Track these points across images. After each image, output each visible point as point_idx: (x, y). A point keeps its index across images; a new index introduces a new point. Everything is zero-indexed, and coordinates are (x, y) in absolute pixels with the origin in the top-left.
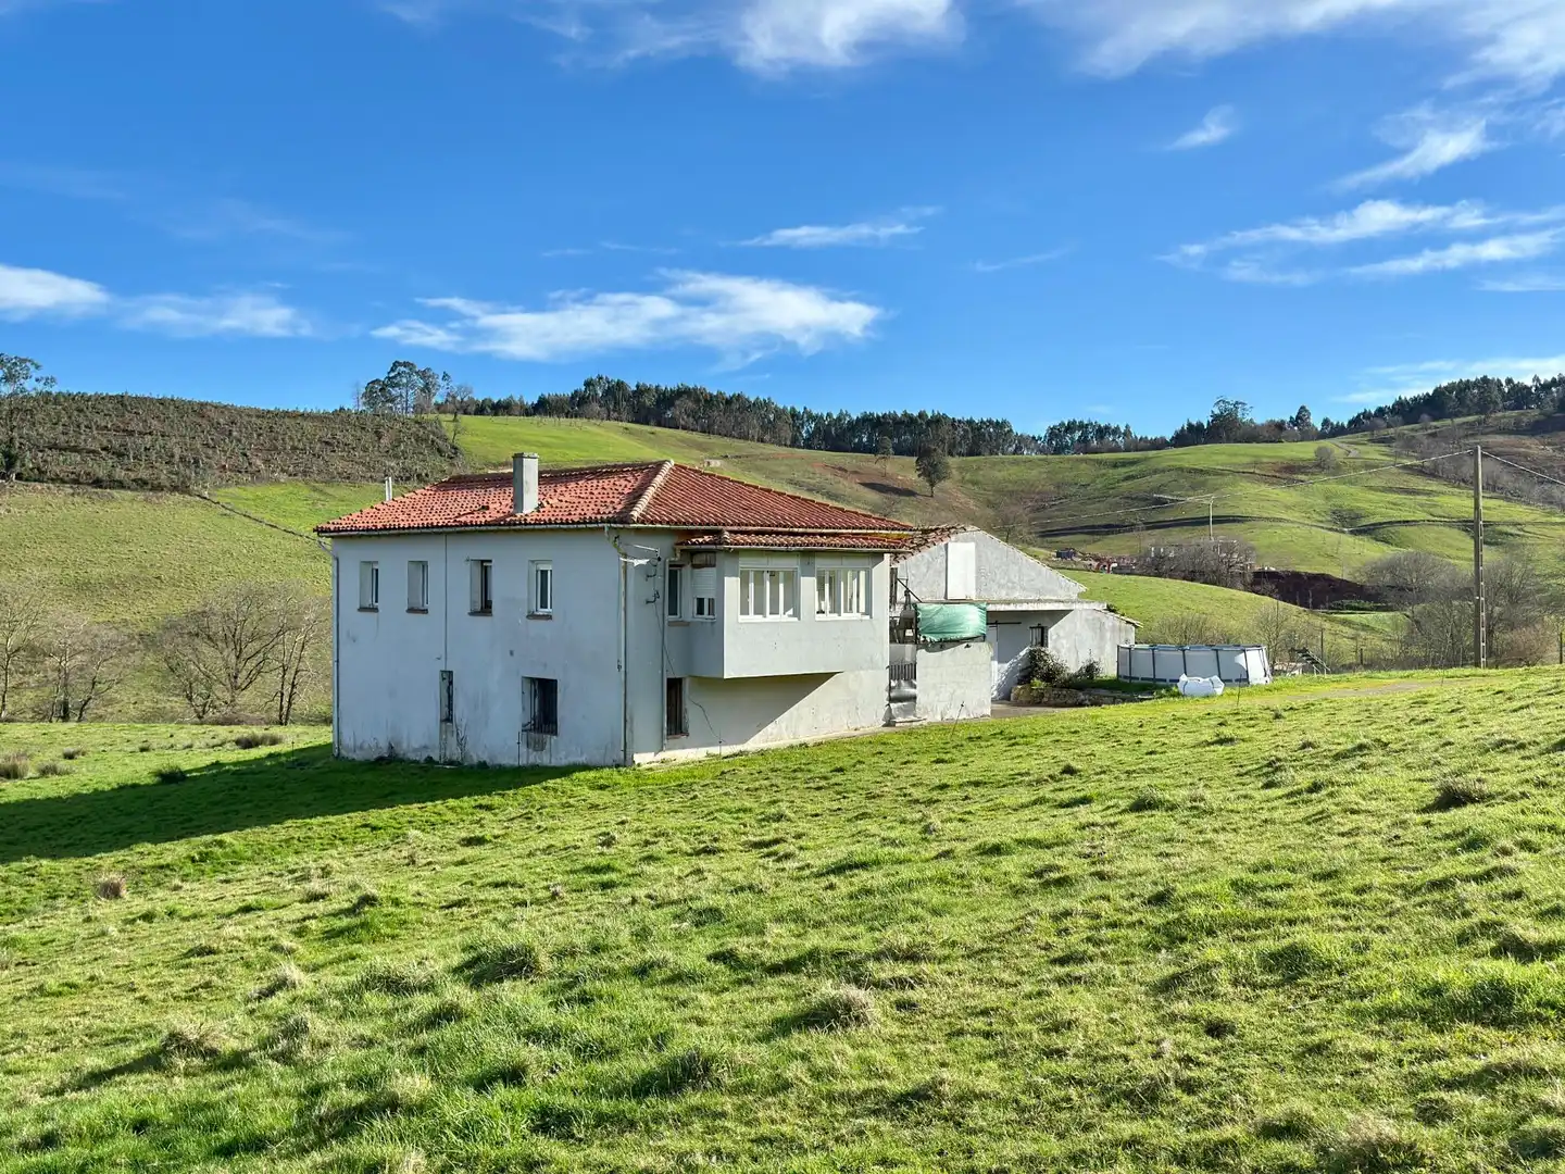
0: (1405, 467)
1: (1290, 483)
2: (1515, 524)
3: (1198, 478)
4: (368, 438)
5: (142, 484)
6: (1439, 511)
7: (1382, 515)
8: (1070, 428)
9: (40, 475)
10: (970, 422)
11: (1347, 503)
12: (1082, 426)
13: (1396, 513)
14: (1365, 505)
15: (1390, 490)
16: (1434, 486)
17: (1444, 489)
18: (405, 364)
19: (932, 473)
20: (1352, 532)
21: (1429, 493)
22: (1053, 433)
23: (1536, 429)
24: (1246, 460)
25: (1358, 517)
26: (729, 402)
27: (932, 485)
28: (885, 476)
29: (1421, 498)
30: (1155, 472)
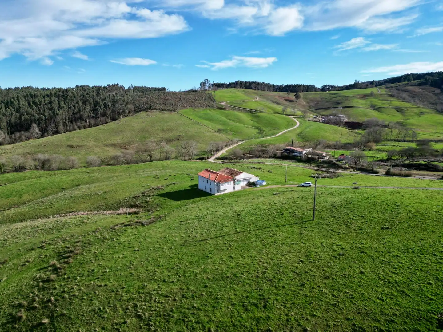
0: (389, 95)
1: (365, 99)
2: (405, 107)
3: (347, 98)
4: (201, 98)
5: (169, 110)
6: (392, 105)
7: (380, 106)
8: (326, 86)
9: (155, 109)
10: (307, 85)
11: (374, 103)
12: (329, 86)
13: (382, 105)
14: (377, 104)
15: (383, 100)
16: (392, 99)
17: (395, 100)
18: (207, 80)
19: (297, 97)
20: (373, 109)
21: (390, 101)
22: (323, 87)
23: (419, 85)
24: (356, 94)
25: (375, 106)
26: (262, 84)
27: (297, 99)
28: (289, 98)
29: (389, 102)
30: (340, 96)
